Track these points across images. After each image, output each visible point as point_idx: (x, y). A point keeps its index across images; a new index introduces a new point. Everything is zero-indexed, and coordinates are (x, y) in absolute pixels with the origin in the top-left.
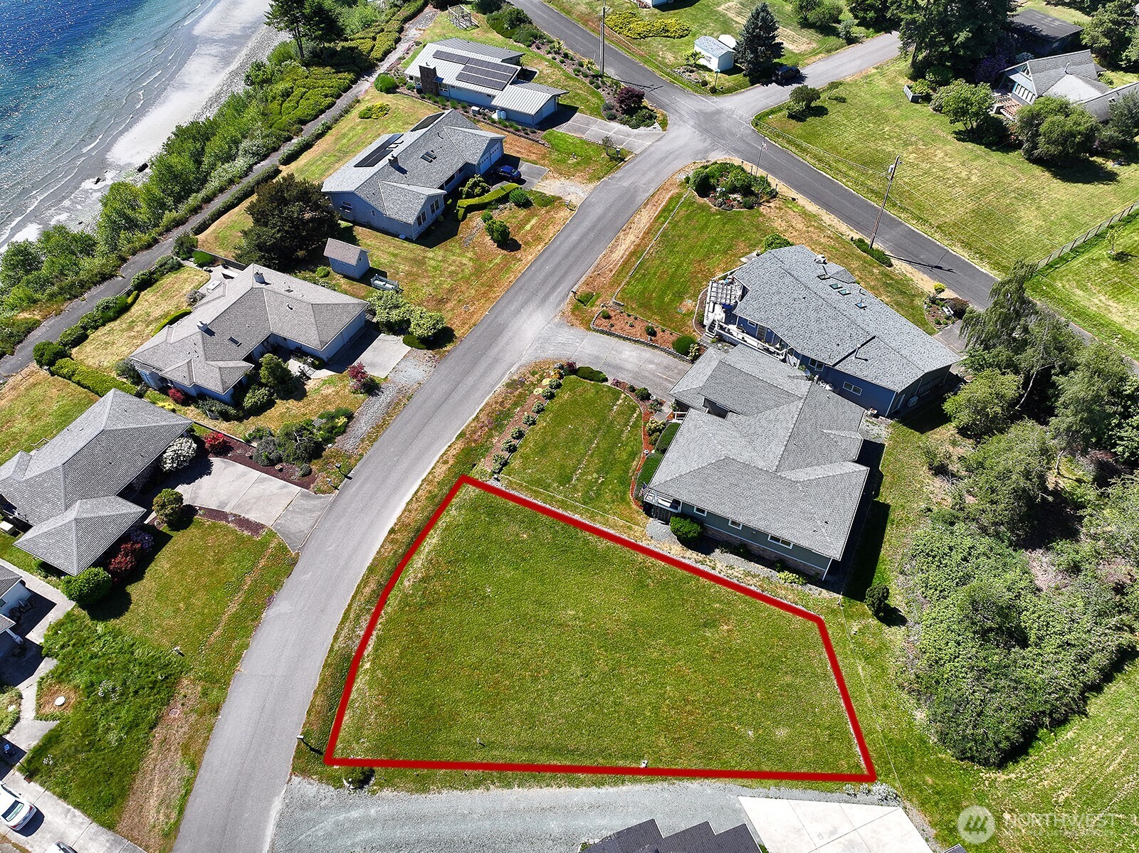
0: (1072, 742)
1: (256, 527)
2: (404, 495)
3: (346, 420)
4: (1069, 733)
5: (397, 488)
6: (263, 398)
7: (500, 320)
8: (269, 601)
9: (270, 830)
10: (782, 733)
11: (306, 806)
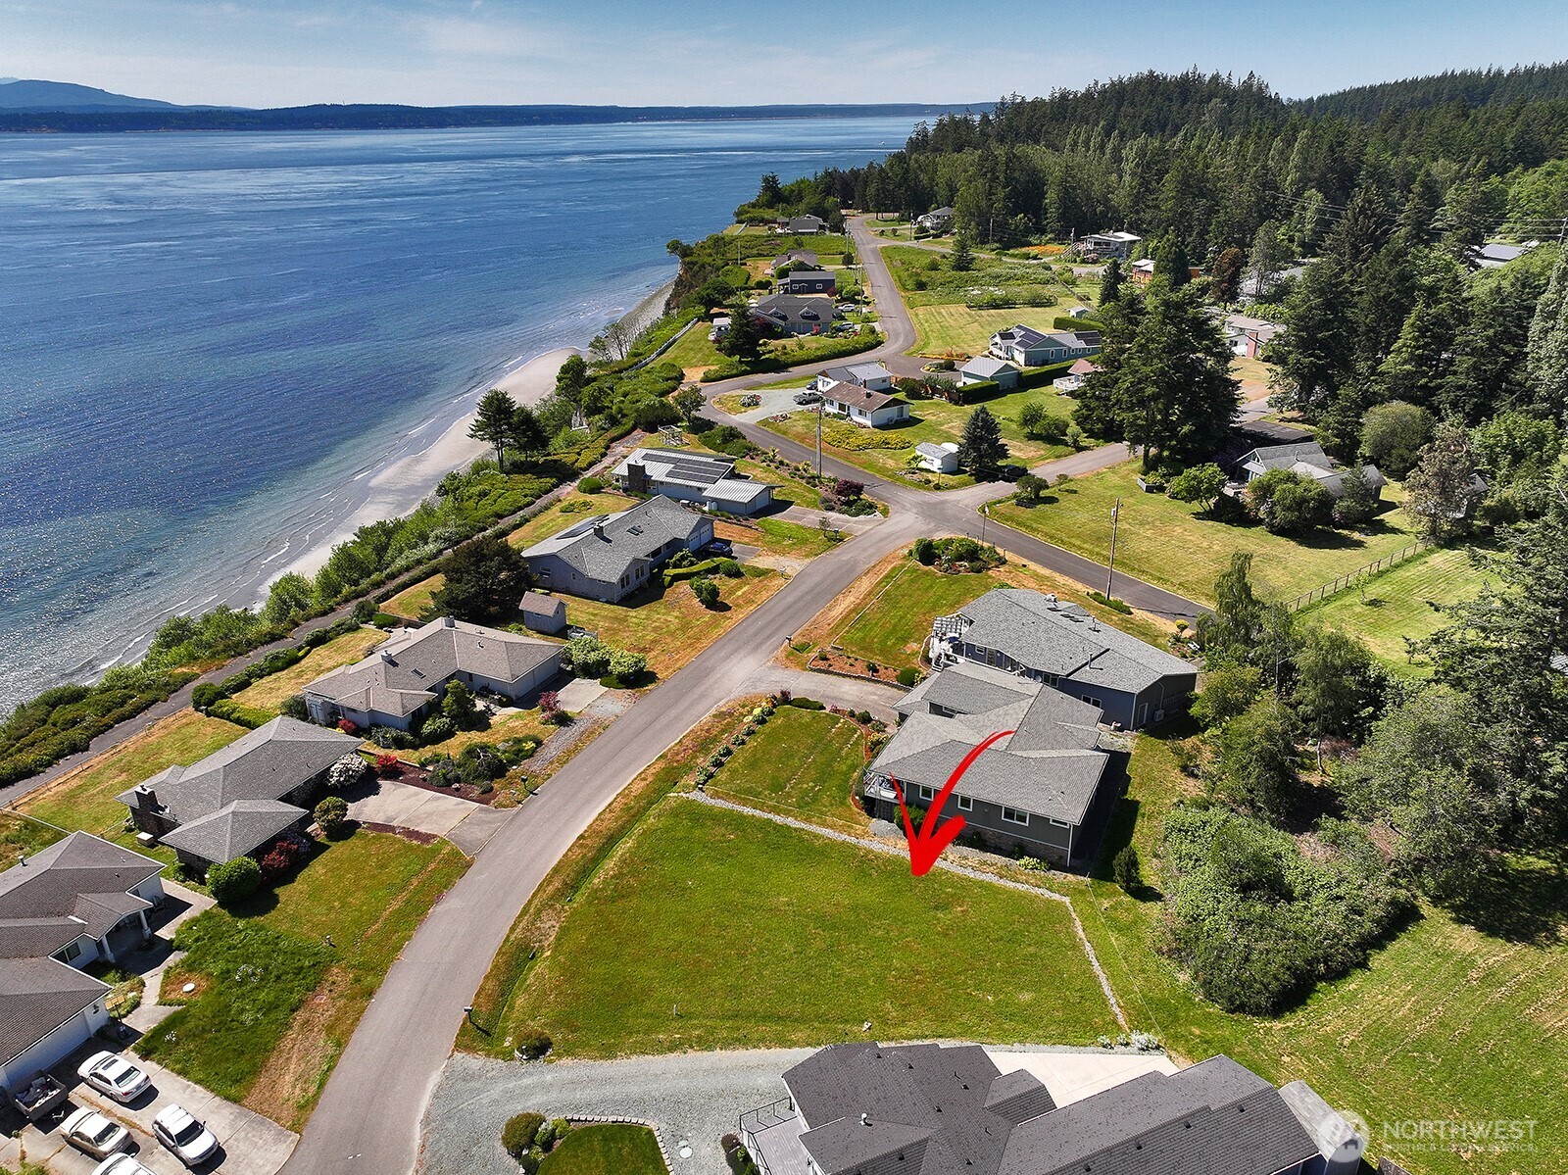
0: (1354, 994)
1: (427, 838)
2: (597, 806)
3: (534, 745)
4: (1351, 985)
5: (588, 801)
6: (444, 726)
7: (708, 664)
8: (437, 898)
9: (425, 1101)
10: (1026, 997)
11: (468, 1077)
